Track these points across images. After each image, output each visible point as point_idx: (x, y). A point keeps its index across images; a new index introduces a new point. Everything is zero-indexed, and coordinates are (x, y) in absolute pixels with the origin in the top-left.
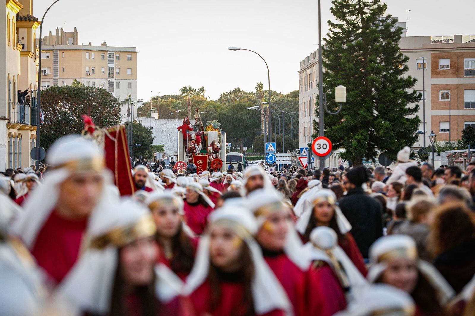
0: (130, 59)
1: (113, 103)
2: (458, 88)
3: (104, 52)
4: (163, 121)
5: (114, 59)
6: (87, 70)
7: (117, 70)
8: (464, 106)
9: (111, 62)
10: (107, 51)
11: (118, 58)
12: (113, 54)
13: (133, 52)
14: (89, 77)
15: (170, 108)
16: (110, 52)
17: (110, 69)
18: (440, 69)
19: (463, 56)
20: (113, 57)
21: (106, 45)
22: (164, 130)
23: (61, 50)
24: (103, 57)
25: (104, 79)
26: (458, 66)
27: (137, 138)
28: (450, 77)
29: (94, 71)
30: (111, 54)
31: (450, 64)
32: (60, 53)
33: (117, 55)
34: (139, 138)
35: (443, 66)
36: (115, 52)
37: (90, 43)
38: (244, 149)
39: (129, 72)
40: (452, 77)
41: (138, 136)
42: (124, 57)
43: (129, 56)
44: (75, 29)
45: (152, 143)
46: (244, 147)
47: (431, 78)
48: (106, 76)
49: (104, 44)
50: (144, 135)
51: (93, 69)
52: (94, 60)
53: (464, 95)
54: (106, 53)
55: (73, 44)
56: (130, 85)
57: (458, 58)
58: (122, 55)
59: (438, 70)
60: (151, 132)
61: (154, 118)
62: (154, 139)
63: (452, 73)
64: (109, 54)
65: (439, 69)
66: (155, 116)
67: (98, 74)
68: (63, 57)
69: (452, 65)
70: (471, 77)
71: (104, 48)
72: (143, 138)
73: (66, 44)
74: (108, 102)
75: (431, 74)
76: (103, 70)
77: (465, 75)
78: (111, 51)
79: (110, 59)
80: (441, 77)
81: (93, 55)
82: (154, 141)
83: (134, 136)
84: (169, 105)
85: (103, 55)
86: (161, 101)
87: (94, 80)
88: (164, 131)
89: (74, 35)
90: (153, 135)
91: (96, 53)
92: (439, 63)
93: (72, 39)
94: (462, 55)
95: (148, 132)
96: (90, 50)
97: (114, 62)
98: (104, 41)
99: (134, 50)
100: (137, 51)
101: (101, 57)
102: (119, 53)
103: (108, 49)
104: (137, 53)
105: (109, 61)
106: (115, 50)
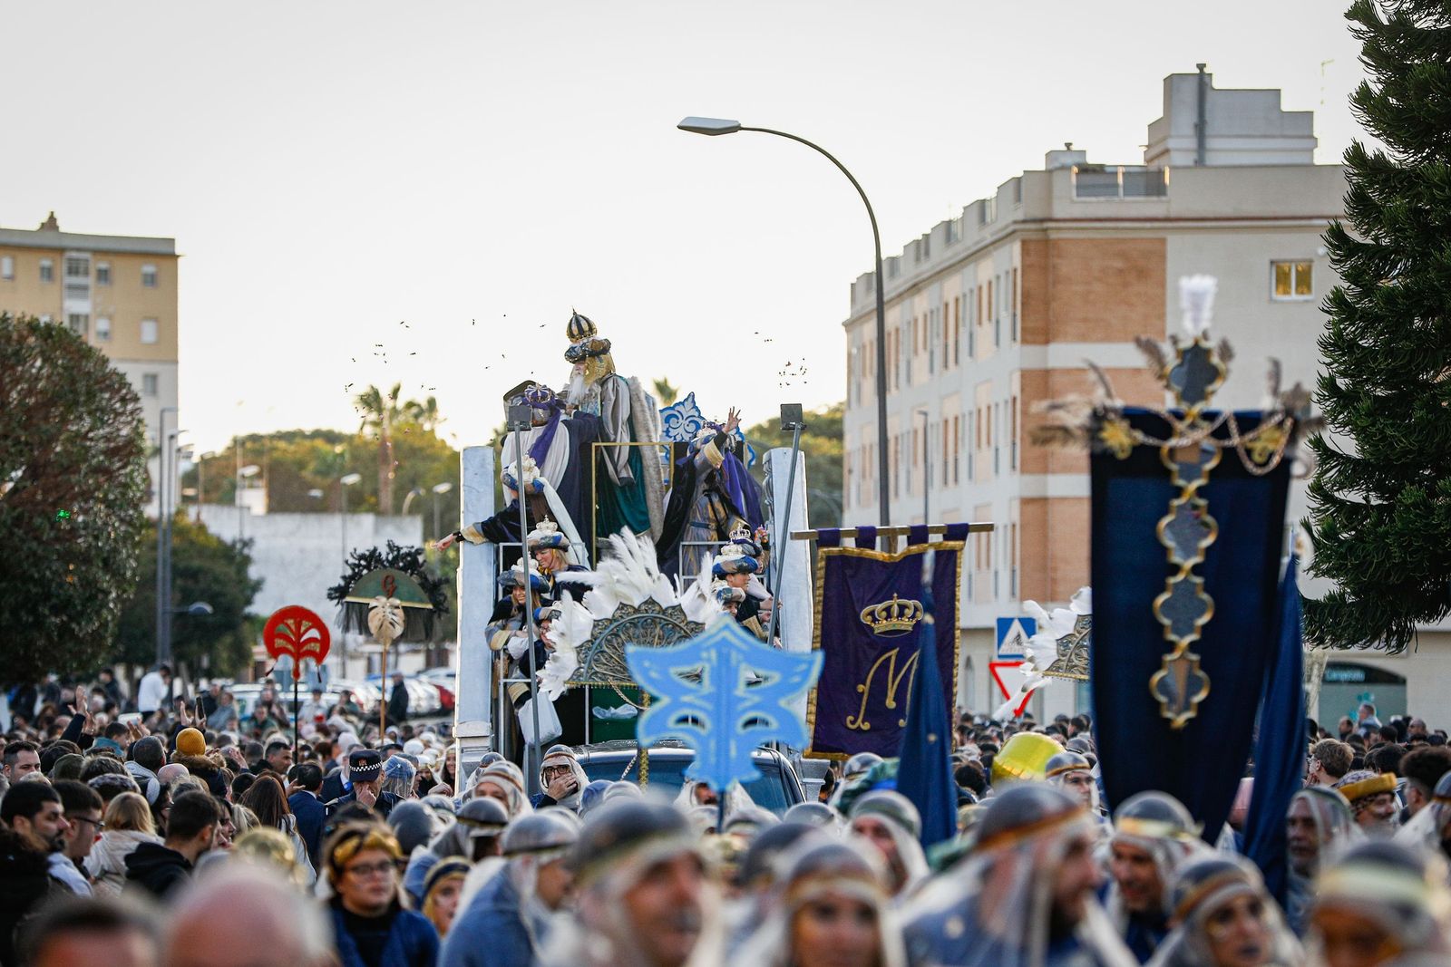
0: (151, 280)
1: (107, 395)
3: (49, 255)
4: (287, 522)
5: (90, 280)
7: (102, 325)
9: (78, 291)
10: (61, 250)
11: (103, 275)
12: (87, 260)
13: (161, 255)
15: (307, 474)
16: (74, 255)
17: (77, 320)
21: (57, 228)
22: (288, 556)
24: (47, 273)
27: (190, 583)
30: (78, 260)
33: (103, 265)
34: (197, 582)
36: (97, 252)
39: (149, 332)
41: (192, 574)
42: (128, 273)
43: (149, 269)
45: (249, 602)
49: (51, 223)
50: (220, 568)
52: (9, 283)
54: (57, 256)
56: (151, 384)
58: (120, 267)
60: (247, 560)
61: (249, 508)
62: (257, 586)
64: (70, 260)
66: (255, 499)
71: (49, 239)
72: (216, 580)
74: (81, 386)
78: (79, 250)
79: (77, 280)
81: (7, 266)
82: (258, 597)
83: (178, 573)
84: (301, 465)
85: (46, 262)
86: (275, 449)
88: (287, 562)
90: (253, 572)
91: (23, 258)
95: (235, 557)
97: (91, 292)
98: (52, 213)
99: (163, 249)
100: (178, 252)
101: (37, 273)
102: (111, 258)
103: (66, 243)
104: (180, 261)
105: (71, 287)
106: (92, 245)
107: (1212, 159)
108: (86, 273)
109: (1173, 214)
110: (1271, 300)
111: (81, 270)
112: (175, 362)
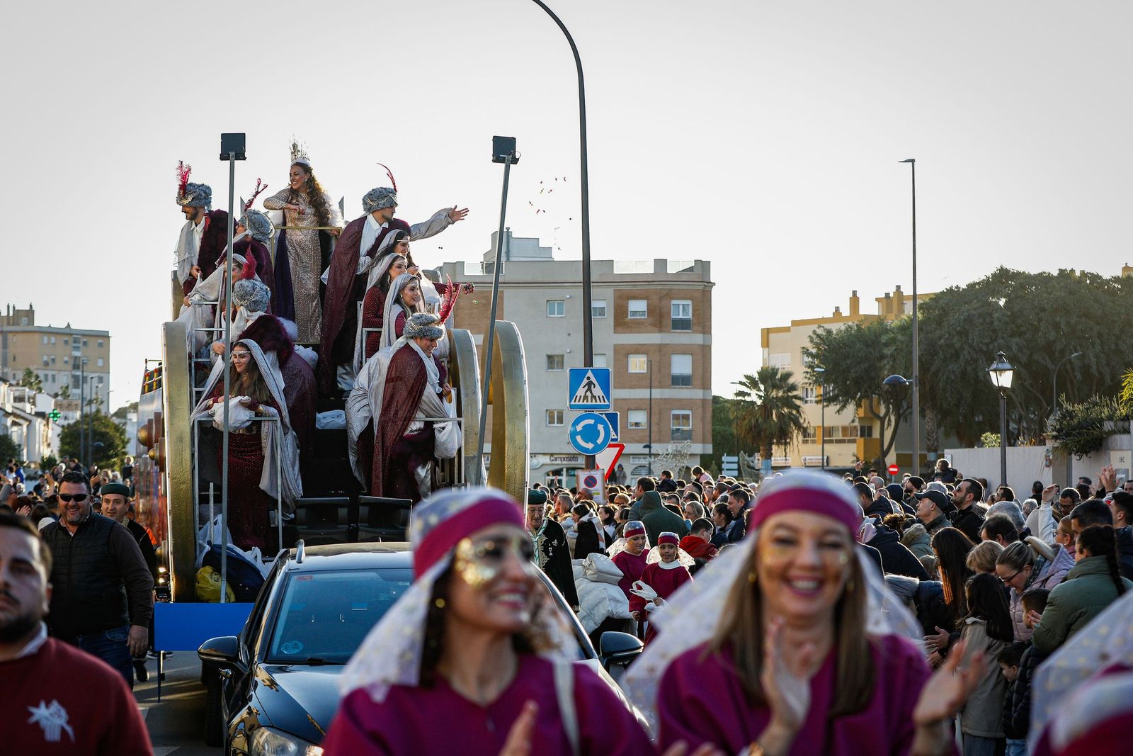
0: (100, 345)
2: (660, 351)
5: (81, 345)
6: (45, 358)
7: (85, 360)
8: (670, 382)
9: (77, 348)
10: (72, 334)
11: (85, 344)
13: (105, 336)
14: (48, 368)
16: (76, 336)
17: (76, 358)
18: (629, 317)
19: (670, 295)
21: (70, 327)
23: (11, 332)
24: (66, 342)
25: (68, 371)
26: (660, 312)
28: (647, 332)
29: (53, 360)
31: (648, 310)
32: (10, 336)
33: (85, 340)
35: (635, 313)
36: (83, 335)
39: (100, 363)
40: (650, 332)
42: (93, 343)
43: (100, 341)
44: (31, 306)
47: (615, 332)
48: (70, 367)
51: (53, 357)
53: (670, 364)
55: (28, 324)
56: (101, 380)
57: (661, 299)
58: (91, 341)
59: (626, 320)
63: (651, 325)
64: (74, 338)
65: (627, 317)
67: (59, 364)
68: (15, 340)
69: (651, 310)
70: (685, 333)
71: (68, 331)
73: (18, 324)
75: (615, 326)
76: (66, 359)
77: (673, 329)
79: (76, 345)
80: (632, 333)
81: (53, 340)
85: (66, 339)
87: (53, 373)
89: (30, 313)
91: (58, 336)
92: (627, 307)
93: (26, 319)
94: (667, 294)
96: (49, 332)
97: (81, 349)
99: (106, 334)
101: (63, 342)
103: (73, 332)
105: (74, 347)
106: (82, 333)
107: (512, 259)
108: (79, 343)
109: (506, 281)
110: (547, 317)
112: (109, 373)
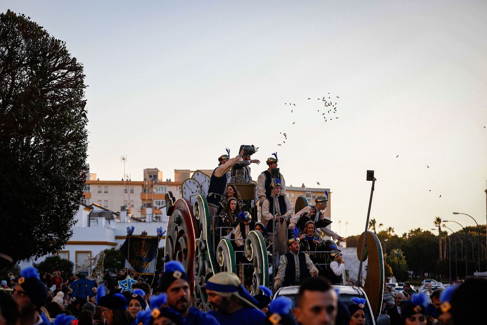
3: (303, 193)
4: (351, 249)
12: (310, 194)
20: (310, 197)
22: (351, 257)
30: (308, 194)
37: (291, 185)
38: (425, 275)
46: (425, 274)
49: (303, 186)
52: (293, 199)
54: (304, 193)
61: (342, 246)
78: (308, 192)
88: (351, 259)
98: (303, 184)
100: (331, 192)
102: (316, 193)
104: (331, 194)
111: (309, 196)
